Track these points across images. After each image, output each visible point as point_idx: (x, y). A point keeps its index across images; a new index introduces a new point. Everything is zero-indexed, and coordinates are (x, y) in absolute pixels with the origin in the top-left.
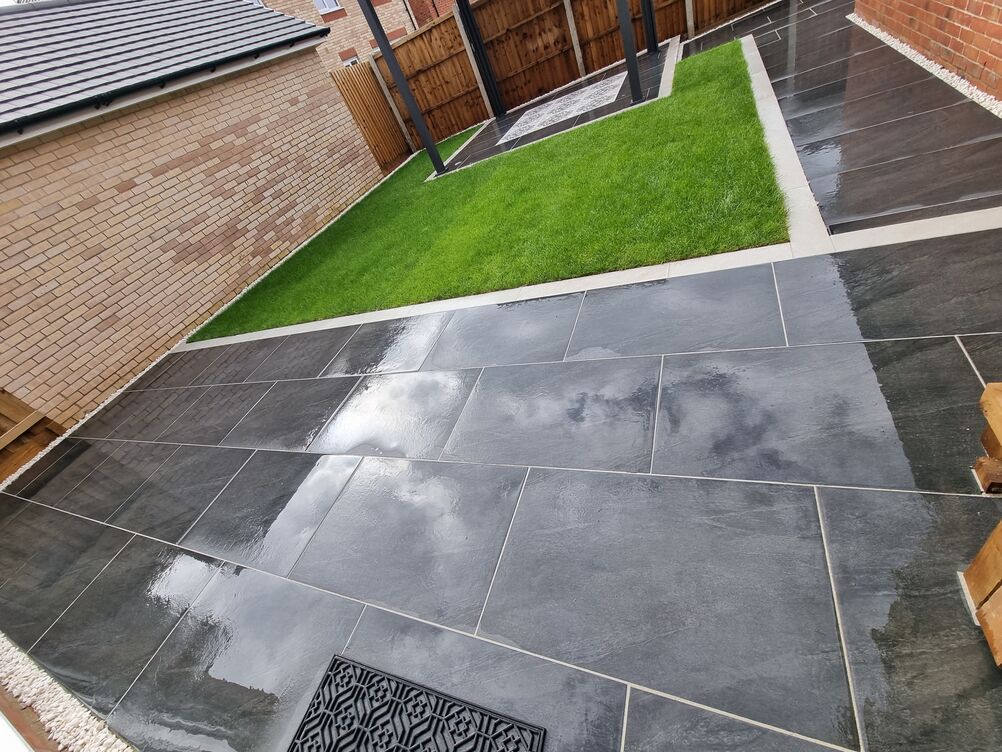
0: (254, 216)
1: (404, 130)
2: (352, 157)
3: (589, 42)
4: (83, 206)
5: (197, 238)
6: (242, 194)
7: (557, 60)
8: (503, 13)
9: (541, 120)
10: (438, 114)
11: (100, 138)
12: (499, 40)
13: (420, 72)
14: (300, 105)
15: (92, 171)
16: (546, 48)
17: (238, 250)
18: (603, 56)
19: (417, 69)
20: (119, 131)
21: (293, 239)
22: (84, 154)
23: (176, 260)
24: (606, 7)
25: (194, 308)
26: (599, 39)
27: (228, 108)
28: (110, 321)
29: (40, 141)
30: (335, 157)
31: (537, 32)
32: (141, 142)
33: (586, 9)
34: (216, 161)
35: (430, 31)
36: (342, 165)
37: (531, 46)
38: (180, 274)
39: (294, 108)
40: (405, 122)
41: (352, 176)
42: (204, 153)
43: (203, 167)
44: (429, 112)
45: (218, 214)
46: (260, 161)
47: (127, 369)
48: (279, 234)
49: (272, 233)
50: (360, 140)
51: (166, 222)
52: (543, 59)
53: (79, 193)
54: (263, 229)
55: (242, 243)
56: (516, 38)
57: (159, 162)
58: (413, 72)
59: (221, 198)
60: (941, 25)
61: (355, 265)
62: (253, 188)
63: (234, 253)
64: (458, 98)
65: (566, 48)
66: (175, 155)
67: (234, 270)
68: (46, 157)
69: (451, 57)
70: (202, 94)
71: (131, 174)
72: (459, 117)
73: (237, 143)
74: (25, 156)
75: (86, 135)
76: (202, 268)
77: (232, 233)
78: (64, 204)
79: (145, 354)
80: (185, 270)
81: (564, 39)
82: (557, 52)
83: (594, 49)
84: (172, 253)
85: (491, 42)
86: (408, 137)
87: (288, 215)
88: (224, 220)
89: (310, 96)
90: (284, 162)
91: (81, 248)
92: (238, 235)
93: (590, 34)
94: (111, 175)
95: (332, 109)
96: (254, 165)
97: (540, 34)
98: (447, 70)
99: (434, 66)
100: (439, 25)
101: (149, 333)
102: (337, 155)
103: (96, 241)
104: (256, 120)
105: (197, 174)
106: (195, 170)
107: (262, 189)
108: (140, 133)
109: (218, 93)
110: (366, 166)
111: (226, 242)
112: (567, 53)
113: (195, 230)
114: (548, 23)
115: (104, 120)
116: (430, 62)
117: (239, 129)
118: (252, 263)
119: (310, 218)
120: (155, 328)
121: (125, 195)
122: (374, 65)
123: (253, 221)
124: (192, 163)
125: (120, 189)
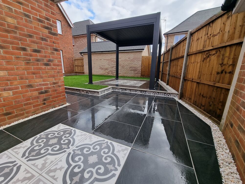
2: (135, 70)
4: (96, 60)
5: (103, 67)
14: (130, 59)
23: (99, 68)
42: (110, 60)
45: (107, 66)
54: (110, 71)
55: (107, 71)
66: (107, 59)
77: (107, 69)
89: (133, 58)
95: (137, 62)
123: (110, 69)
125: (100, 60)
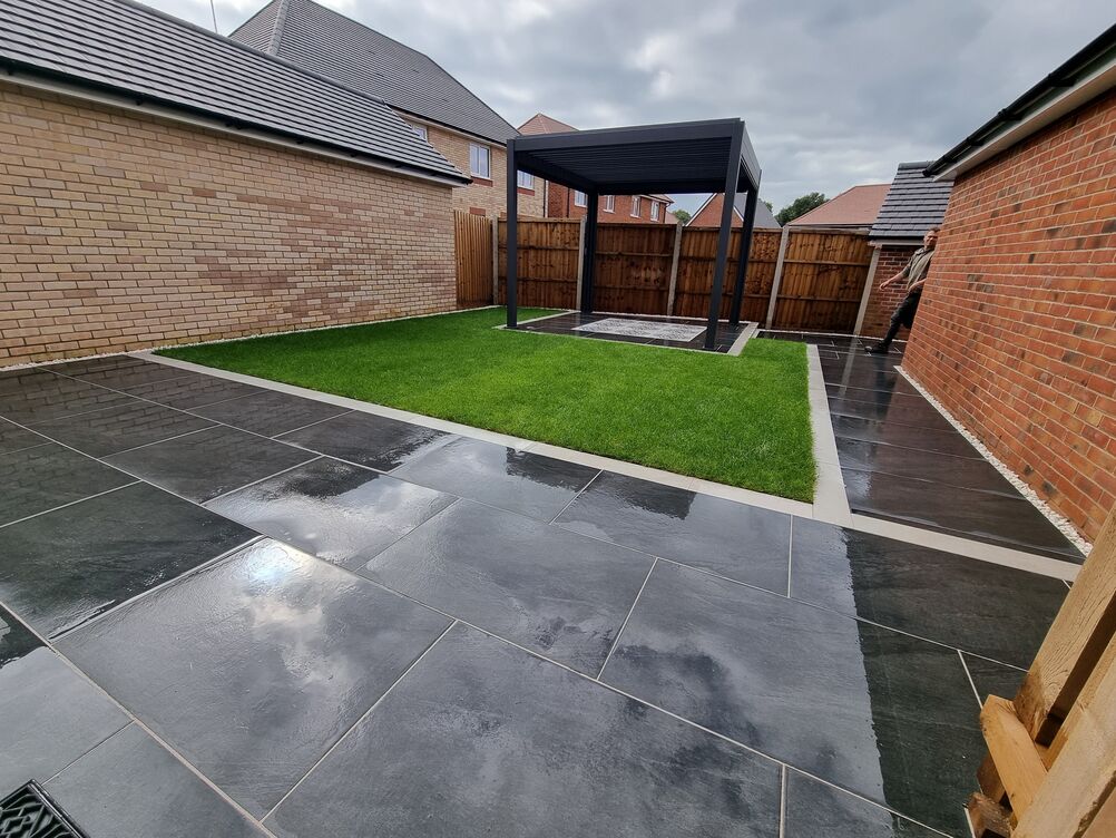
0: (311, 279)
1: (496, 283)
3: (684, 293)
4: (144, 186)
5: (240, 268)
6: (312, 255)
7: (651, 294)
8: (621, 240)
9: (621, 329)
10: (530, 283)
11: (210, 147)
12: (609, 257)
13: (532, 248)
14: (413, 218)
15: (182, 166)
16: (646, 280)
17: (273, 298)
18: (691, 309)
19: (531, 244)
20: (233, 152)
21: (335, 316)
22: (184, 150)
23: (202, 275)
24: (706, 275)
25: (186, 326)
26: (692, 294)
27: (347, 187)
28: (85, 293)
29: (153, 120)
30: (420, 271)
31: (644, 265)
32: (248, 170)
33: (689, 270)
34: (308, 219)
35: (556, 224)
36: (423, 280)
37: (634, 273)
38: (198, 289)
39: (407, 218)
40: (500, 278)
41: (426, 294)
42: (302, 207)
43: (291, 217)
44: (525, 280)
45: (276, 258)
46: (348, 240)
47: (62, 346)
48: (325, 306)
49: (319, 301)
50: (451, 270)
51: (220, 239)
52: (641, 287)
53: (153, 175)
54: (313, 293)
55: (284, 296)
56: (625, 264)
57: (251, 192)
58: (526, 244)
59: (289, 248)
60: (968, 397)
61: (383, 360)
62: (327, 256)
63: (267, 299)
64: (556, 281)
65: (663, 288)
66: (271, 195)
67: (257, 313)
68: (148, 133)
69: (563, 250)
70: (331, 166)
71: (216, 187)
72: (549, 296)
73: (336, 215)
74: (127, 122)
75: (201, 138)
76: (225, 295)
77: (279, 281)
78: (128, 175)
79: (96, 343)
80: (205, 288)
81: (664, 281)
82: (654, 288)
83: (685, 300)
84: (205, 268)
85: (603, 255)
86: (496, 290)
87: (345, 294)
88: (278, 267)
89: (425, 216)
90: (371, 251)
91: (114, 217)
92: (284, 285)
93: (687, 288)
94: (198, 178)
95: (439, 236)
96: (341, 239)
97: (645, 269)
98: (556, 258)
99: (547, 250)
100: (565, 223)
101: (118, 324)
102: (423, 271)
103: (135, 219)
104: (367, 208)
105: (283, 219)
106: (281, 215)
107: (335, 261)
108: (251, 163)
109: (345, 173)
110: (444, 293)
111: (268, 286)
112: (662, 293)
113: (243, 260)
114: (655, 264)
115: (226, 137)
116: (544, 244)
117: (345, 207)
118: (279, 317)
119: (364, 308)
120: (129, 323)
121: (196, 200)
122: (495, 224)
123: (309, 281)
124: (283, 209)
125: (197, 192)
